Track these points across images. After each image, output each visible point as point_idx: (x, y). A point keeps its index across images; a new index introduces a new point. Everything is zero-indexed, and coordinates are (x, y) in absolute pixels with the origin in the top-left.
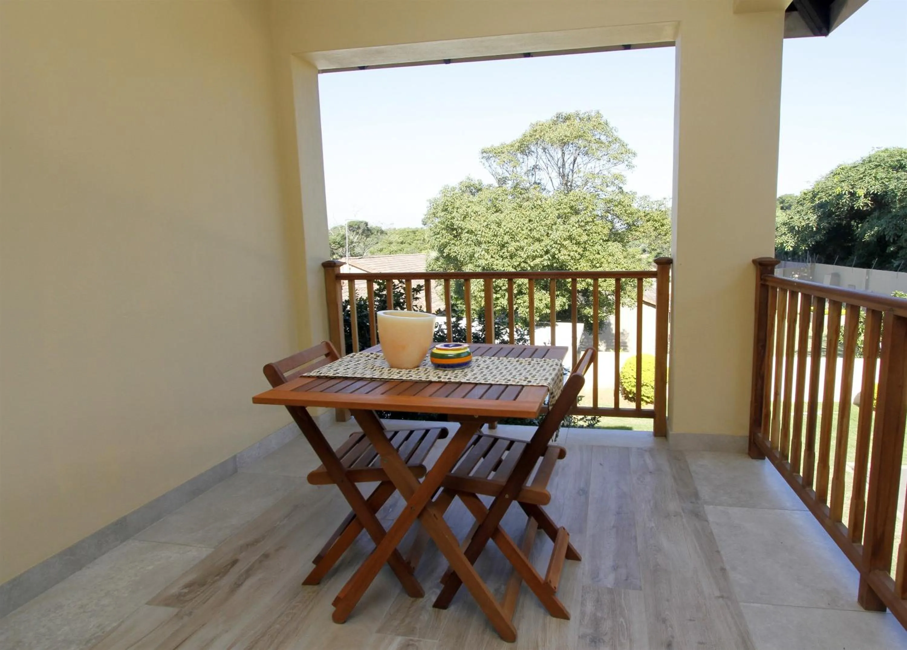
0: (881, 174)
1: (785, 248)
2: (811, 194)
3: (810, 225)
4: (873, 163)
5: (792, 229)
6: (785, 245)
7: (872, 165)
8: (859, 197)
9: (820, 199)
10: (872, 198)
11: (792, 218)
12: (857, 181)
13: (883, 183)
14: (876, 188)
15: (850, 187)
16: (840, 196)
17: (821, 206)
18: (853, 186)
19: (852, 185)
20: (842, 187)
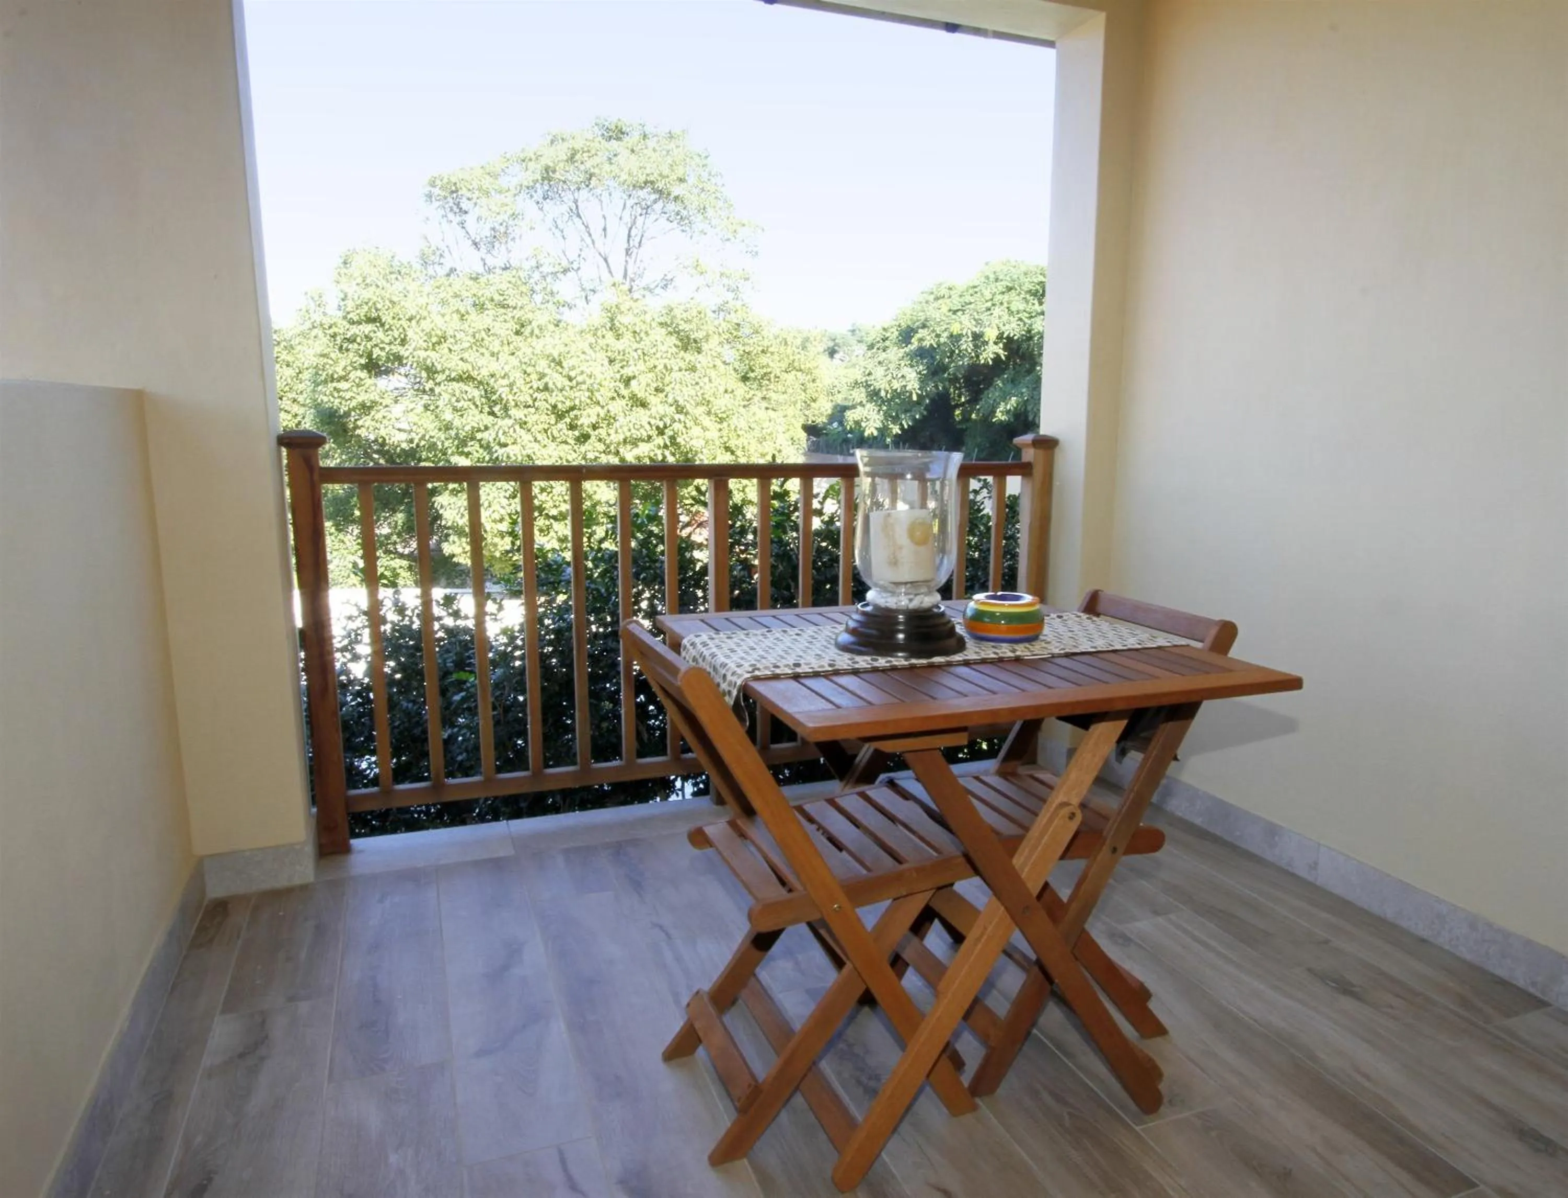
0: (1018, 305)
1: (864, 431)
2: (894, 330)
3: (908, 388)
4: (1002, 283)
5: (874, 395)
6: (863, 424)
7: (1001, 286)
8: (987, 343)
9: (921, 340)
10: (1005, 344)
11: (870, 374)
12: (982, 313)
13: (1020, 319)
14: (1014, 329)
15: (974, 323)
16: (955, 338)
17: (922, 353)
18: (978, 322)
19: (975, 320)
20: (961, 323)
